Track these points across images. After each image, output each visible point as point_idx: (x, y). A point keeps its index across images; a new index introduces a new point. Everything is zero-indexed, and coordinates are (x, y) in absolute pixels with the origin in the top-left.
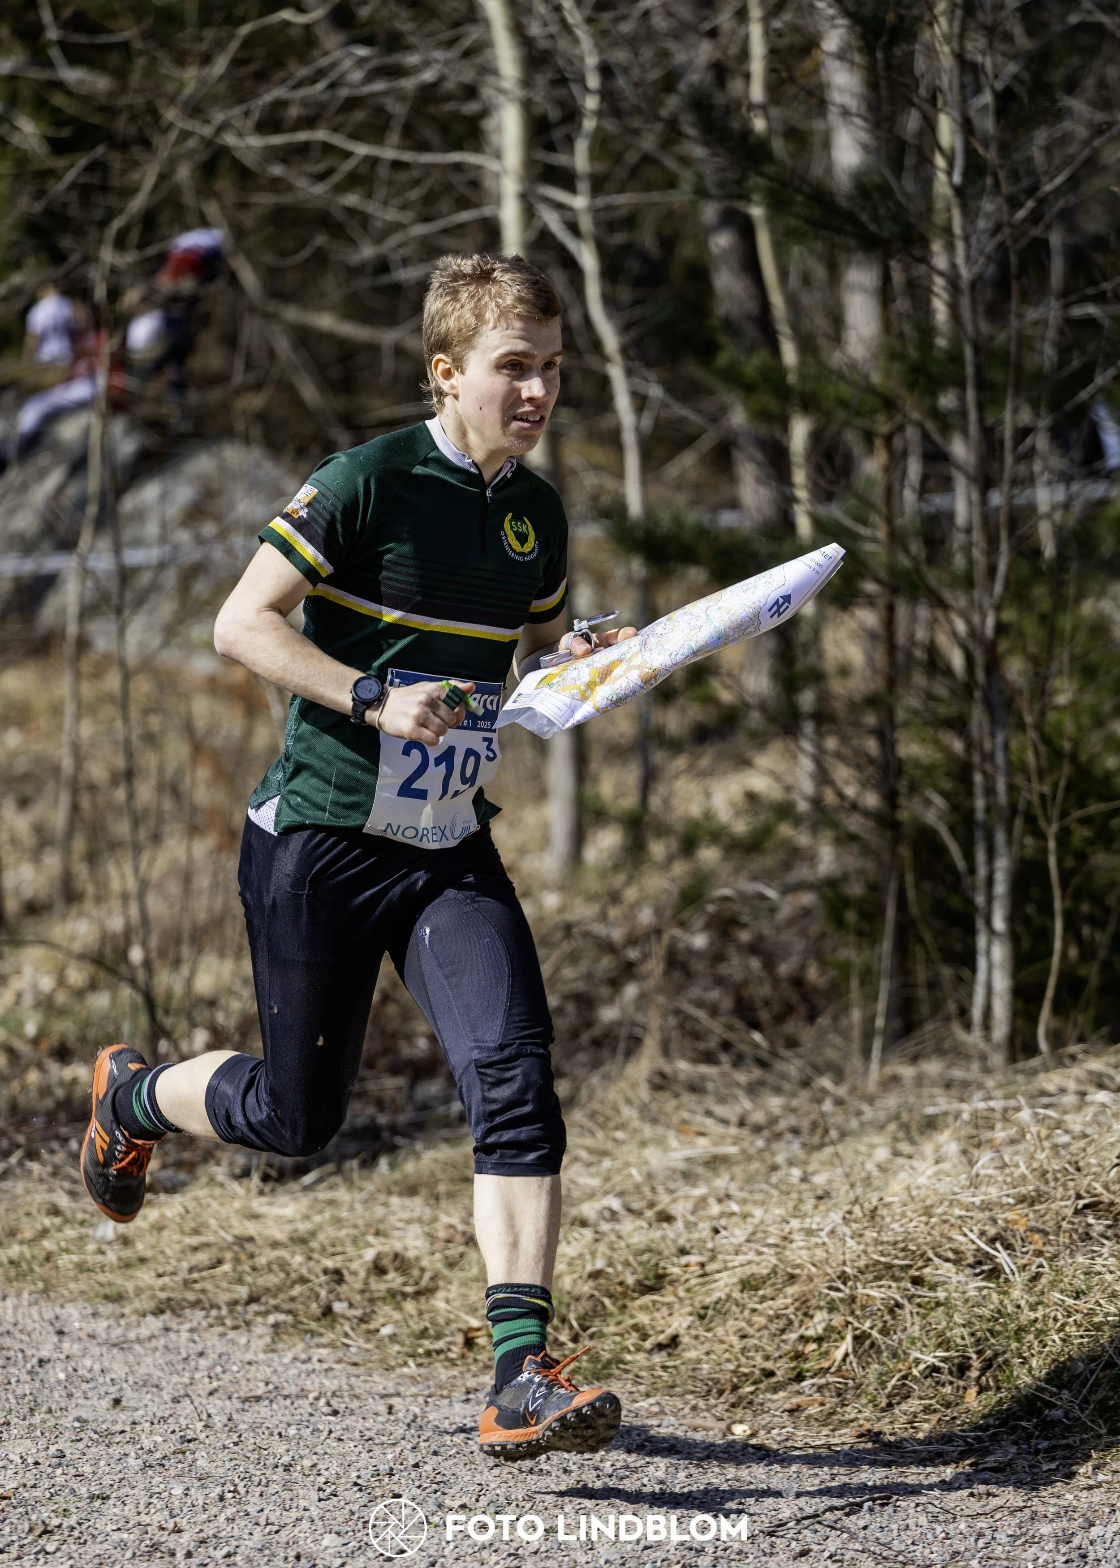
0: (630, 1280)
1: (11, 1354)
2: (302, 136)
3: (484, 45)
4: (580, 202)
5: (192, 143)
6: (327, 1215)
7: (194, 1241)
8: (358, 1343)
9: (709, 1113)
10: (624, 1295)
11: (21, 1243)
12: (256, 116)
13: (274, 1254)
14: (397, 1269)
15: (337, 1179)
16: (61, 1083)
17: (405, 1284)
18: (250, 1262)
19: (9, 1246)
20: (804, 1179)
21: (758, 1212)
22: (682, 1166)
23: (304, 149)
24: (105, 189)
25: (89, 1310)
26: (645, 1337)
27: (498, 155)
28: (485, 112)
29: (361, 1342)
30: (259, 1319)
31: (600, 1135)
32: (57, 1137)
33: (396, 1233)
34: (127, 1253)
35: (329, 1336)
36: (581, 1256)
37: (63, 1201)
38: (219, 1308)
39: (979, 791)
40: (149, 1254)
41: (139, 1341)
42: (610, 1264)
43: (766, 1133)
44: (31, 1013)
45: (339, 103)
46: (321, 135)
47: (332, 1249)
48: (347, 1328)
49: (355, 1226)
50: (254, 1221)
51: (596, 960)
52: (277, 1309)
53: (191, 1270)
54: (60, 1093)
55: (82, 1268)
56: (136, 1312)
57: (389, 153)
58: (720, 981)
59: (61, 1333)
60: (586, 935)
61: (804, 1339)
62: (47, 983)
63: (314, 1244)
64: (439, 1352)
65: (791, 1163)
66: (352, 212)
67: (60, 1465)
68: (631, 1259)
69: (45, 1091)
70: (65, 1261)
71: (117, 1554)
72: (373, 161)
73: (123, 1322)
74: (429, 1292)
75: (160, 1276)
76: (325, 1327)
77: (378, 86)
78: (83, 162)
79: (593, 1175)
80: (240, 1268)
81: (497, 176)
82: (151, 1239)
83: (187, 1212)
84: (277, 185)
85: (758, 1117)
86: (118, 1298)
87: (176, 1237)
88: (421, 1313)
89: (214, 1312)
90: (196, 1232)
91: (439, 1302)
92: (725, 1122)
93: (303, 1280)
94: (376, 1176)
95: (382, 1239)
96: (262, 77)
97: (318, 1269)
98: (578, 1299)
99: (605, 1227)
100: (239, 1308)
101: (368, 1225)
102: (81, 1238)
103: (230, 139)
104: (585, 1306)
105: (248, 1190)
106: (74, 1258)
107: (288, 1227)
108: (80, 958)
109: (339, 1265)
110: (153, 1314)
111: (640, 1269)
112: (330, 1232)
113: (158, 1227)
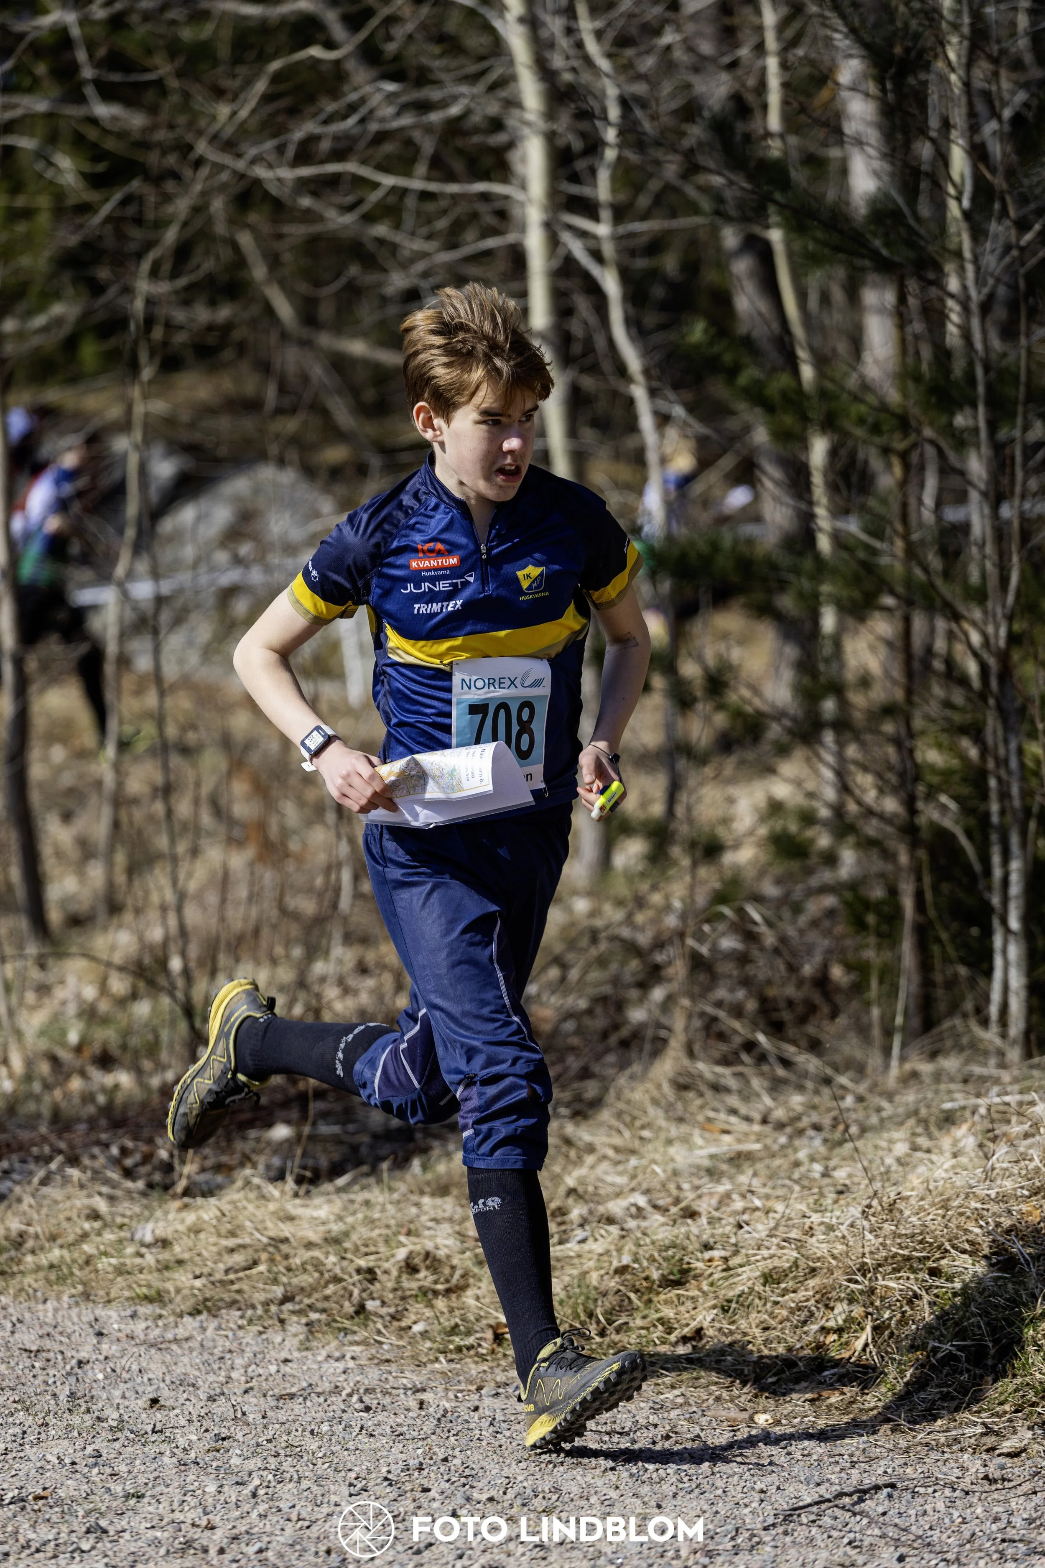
0: (655, 1275)
1: (51, 1355)
2: (332, 168)
3: (508, 80)
4: (603, 229)
5: (224, 177)
6: (360, 1216)
7: (231, 1242)
8: (391, 1340)
9: (733, 1112)
10: (650, 1289)
11: (61, 1247)
12: (290, 150)
13: (308, 1255)
14: (428, 1268)
15: (372, 1180)
16: (104, 1090)
17: (436, 1282)
18: (285, 1263)
19: (50, 1250)
20: (825, 1174)
21: (780, 1207)
22: (706, 1163)
23: (333, 182)
24: (139, 221)
25: (129, 1312)
26: (670, 1330)
27: (523, 187)
28: (511, 145)
29: (394, 1340)
30: (295, 1318)
31: (627, 1134)
32: (98, 1143)
33: (427, 1233)
34: (165, 1256)
35: (362, 1334)
36: (608, 1252)
37: (102, 1206)
38: (253, 1307)
39: (993, 795)
40: (186, 1256)
41: (176, 1340)
42: (636, 1260)
43: (788, 1130)
44: (74, 1021)
45: (369, 137)
46: (351, 167)
47: (365, 1248)
48: (380, 1326)
49: (388, 1227)
50: (289, 1223)
51: (623, 964)
52: (311, 1307)
53: (227, 1272)
54: (101, 1099)
55: (120, 1271)
56: (174, 1313)
57: (417, 184)
58: (746, 982)
59: (100, 1334)
60: (614, 938)
61: (824, 1330)
62: (90, 992)
63: (347, 1245)
64: (470, 1348)
65: (812, 1159)
66: (381, 242)
67: (96, 1464)
68: (656, 1254)
69: (88, 1098)
70: (104, 1264)
71: (151, 1551)
72: (402, 193)
73: (160, 1323)
74: (460, 1289)
75: (196, 1277)
76: (358, 1325)
77: (406, 120)
78: (118, 196)
79: (620, 1174)
80: (275, 1269)
81: (522, 204)
82: (187, 1242)
83: (224, 1215)
84: (309, 216)
85: (779, 1114)
86: (158, 1299)
87: (213, 1239)
88: (451, 1310)
89: (250, 1312)
90: (232, 1234)
91: (469, 1298)
92: (748, 1119)
93: (337, 1280)
94: (408, 1177)
95: (413, 1239)
96: (294, 112)
97: (351, 1269)
98: (605, 1295)
99: (632, 1224)
100: (275, 1308)
101: (400, 1225)
102: (121, 1241)
103: (261, 172)
104: (613, 1300)
105: (283, 1192)
106: (113, 1261)
107: (322, 1228)
108: (121, 969)
109: (371, 1264)
110: (190, 1314)
111: (665, 1264)
112: (363, 1232)
113: (195, 1230)
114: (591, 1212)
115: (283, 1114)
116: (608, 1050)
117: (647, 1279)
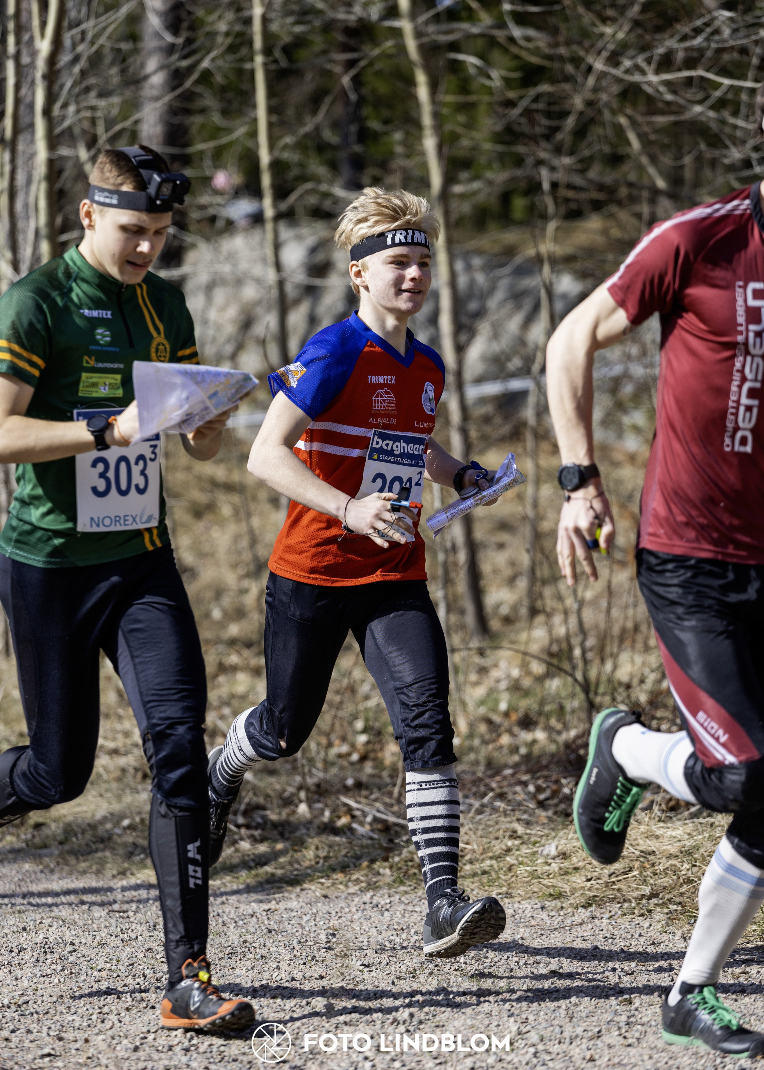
2: (687, 74)
6: (706, 835)
11: (491, 858)
12: (656, 61)
13: (669, 863)
16: (525, 744)
18: (652, 869)
19: (483, 860)
23: (688, 84)
24: (548, 113)
25: (539, 905)
30: (658, 910)
34: (566, 864)
37: (520, 829)
38: (629, 901)
40: (581, 864)
41: (573, 925)
44: (504, 694)
45: (712, 52)
46: (700, 72)
50: (654, 840)
52: (670, 901)
53: (611, 875)
54: (523, 750)
55: (534, 875)
56: (571, 905)
57: (747, 84)
59: (518, 921)
62: (515, 672)
63: (696, 856)
66: (724, 124)
69: (514, 749)
70: (521, 871)
72: (737, 91)
73: (562, 913)
75: (589, 880)
78: (531, 95)
80: (644, 874)
84: (671, 108)
86: (560, 896)
89: (626, 905)
93: (689, 881)
100: (644, 901)
102: (534, 854)
103: (637, 78)
105: (652, 819)
106: (528, 868)
107: (679, 844)
110: (583, 906)
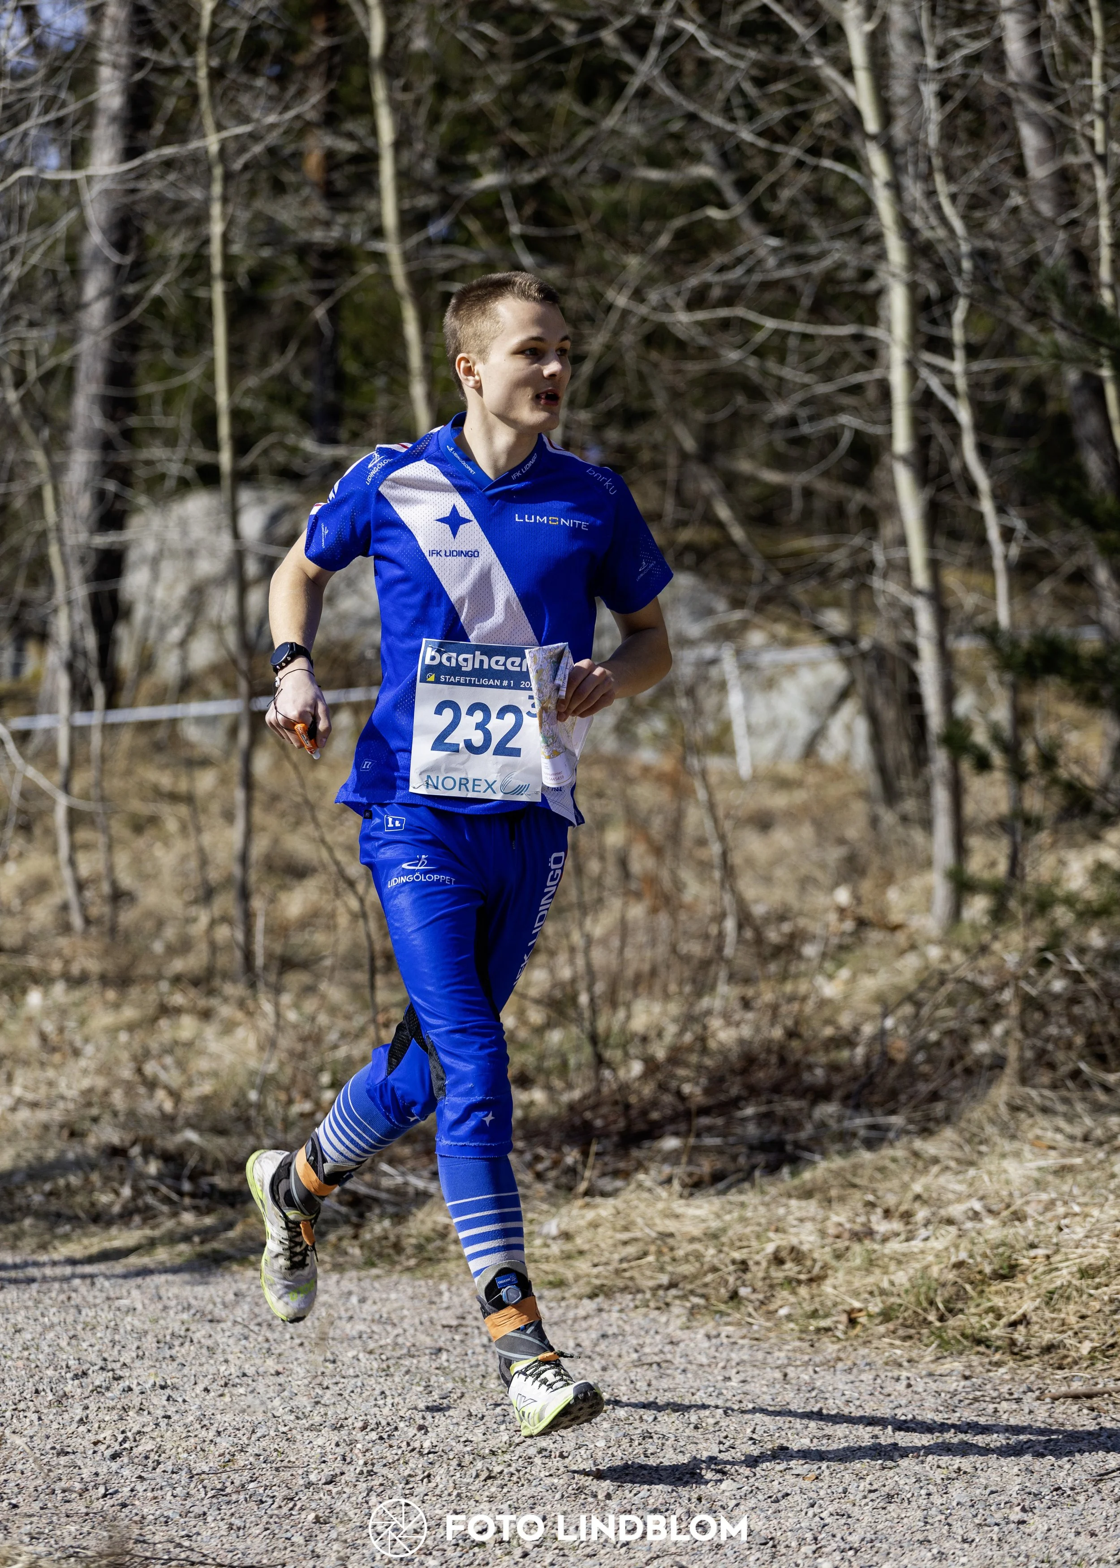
0: (988, 1269)
1: (469, 1330)
2: (723, 313)
3: (878, 238)
4: (957, 366)
5: (631, 321)
6: (736, 1215)
7: (625, 1236)
8: (759, 1322)
9: (1058, 1130)
10: (983, 1282)
12: (686, 296)
13: (691, 1247)
14: (793, 1260)
15: (746, 1185)
17: (799, 1273)
18: (670, 1254)
21: (1095, 1212)
22: (1036, 1174)
23: (725, 324)
26: (999, 1317)
27: (889, 330)
28: (881, 292)
29: (762, 1321)
30: (677, 1302)
31: (967, 1148)
33: (792, 1230)
34: (568, 1247)
35: (735, 1316)
36: (947, 1249)
38: (643, 1292)
40: (586, 1247)
42: (971, 1256)
43: (1106, 1147)
45: (754, 286)
46: (739, 311)
47: (740, 1243)
49: (759, 1224)
50: (674, 1220)
51: (967, 1003)
52: (692, 1292)
53: (621, 1261)
56: (574, 1295)
57: (797, 327)
58: (1073, 1020)
60: (959, 981)
63: (724, 1239)
64: (827, 1330)
68: (988, 1252)
72: (784, 335)
73: (563, 1304)
74: (819, 1279)
75: (595, 1265)
76: (732, 1308)
77: (789, 271)
79: (960, 1182)
80: (662, 1259)
81: (888, 346)
82: (588, 1234)
83: (619, 1212)
84: (704, 353)
85: (1099, 1133)
87: (610, 1233)
88: (812, 1297)
89: (639, 1296)
90: (626, 1229)
91: (827, 1288)
92: (1071, 1137)
94: (778, 1183)
95: (780, 1235)
96: (689, 263)
97: (728, 1261)
98: (944, 1285)
99: (969, 1225)
100: (661, 1293)
101: (769, 1223)
103: (665, 317)
104: (950, 1291)
105: (670, 1194)
107: (702, 1225)
108: (538, 1002)
109: (744, 1257)
110: (588, 1297)
111: (996, 1260)
112: (738, 1229)
113: (594, 1225)
114: (934, 1214)
115: (671, 1128)
116: (954, 1076)
117: (980, 1272)
